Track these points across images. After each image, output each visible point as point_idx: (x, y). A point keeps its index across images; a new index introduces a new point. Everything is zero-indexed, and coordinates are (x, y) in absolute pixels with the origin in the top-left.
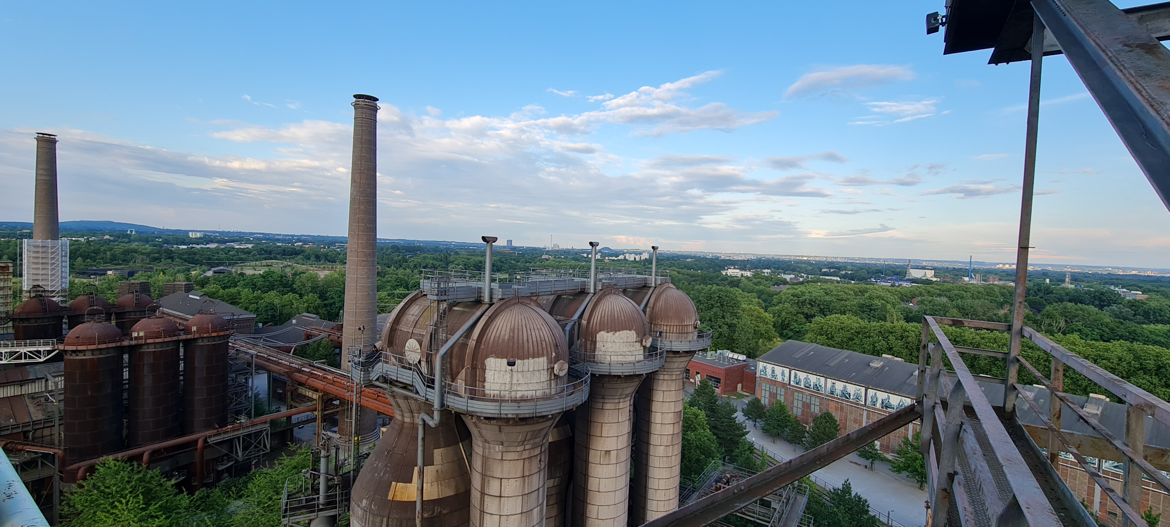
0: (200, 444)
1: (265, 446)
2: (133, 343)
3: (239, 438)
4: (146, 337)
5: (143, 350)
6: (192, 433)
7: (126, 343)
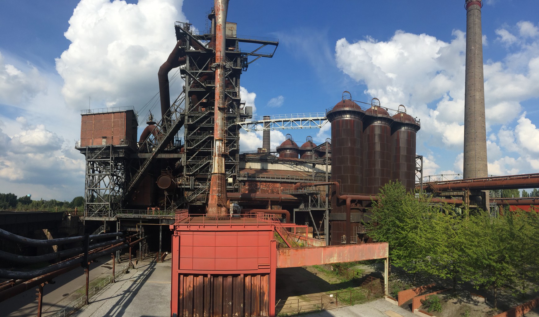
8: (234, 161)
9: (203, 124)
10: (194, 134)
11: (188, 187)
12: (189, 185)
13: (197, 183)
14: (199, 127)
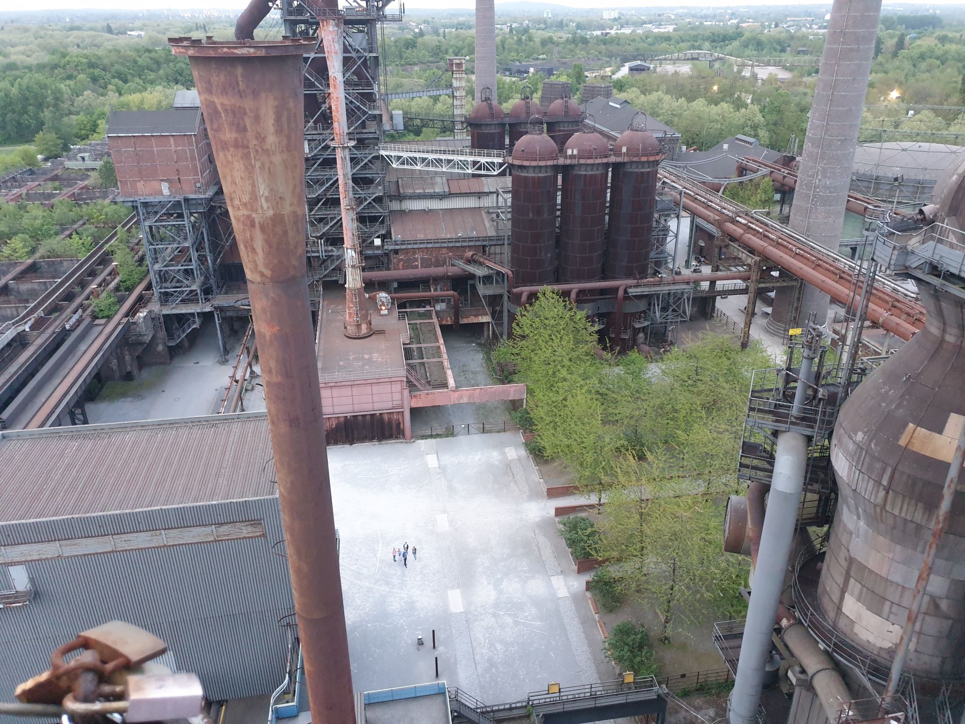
0: (621, 293)
1: (684, 312)
2: (568, 162)
3: (658, 296)
4: (580, 157)
5: (575, 172)
6: (613, 278)
7: (561, 161)
8: (381, 211)
9: (327, 153)
10: (315, 170)
11: (317, 254)
12: (318, 252)
13: (330, 248)
14: (321, 160)
